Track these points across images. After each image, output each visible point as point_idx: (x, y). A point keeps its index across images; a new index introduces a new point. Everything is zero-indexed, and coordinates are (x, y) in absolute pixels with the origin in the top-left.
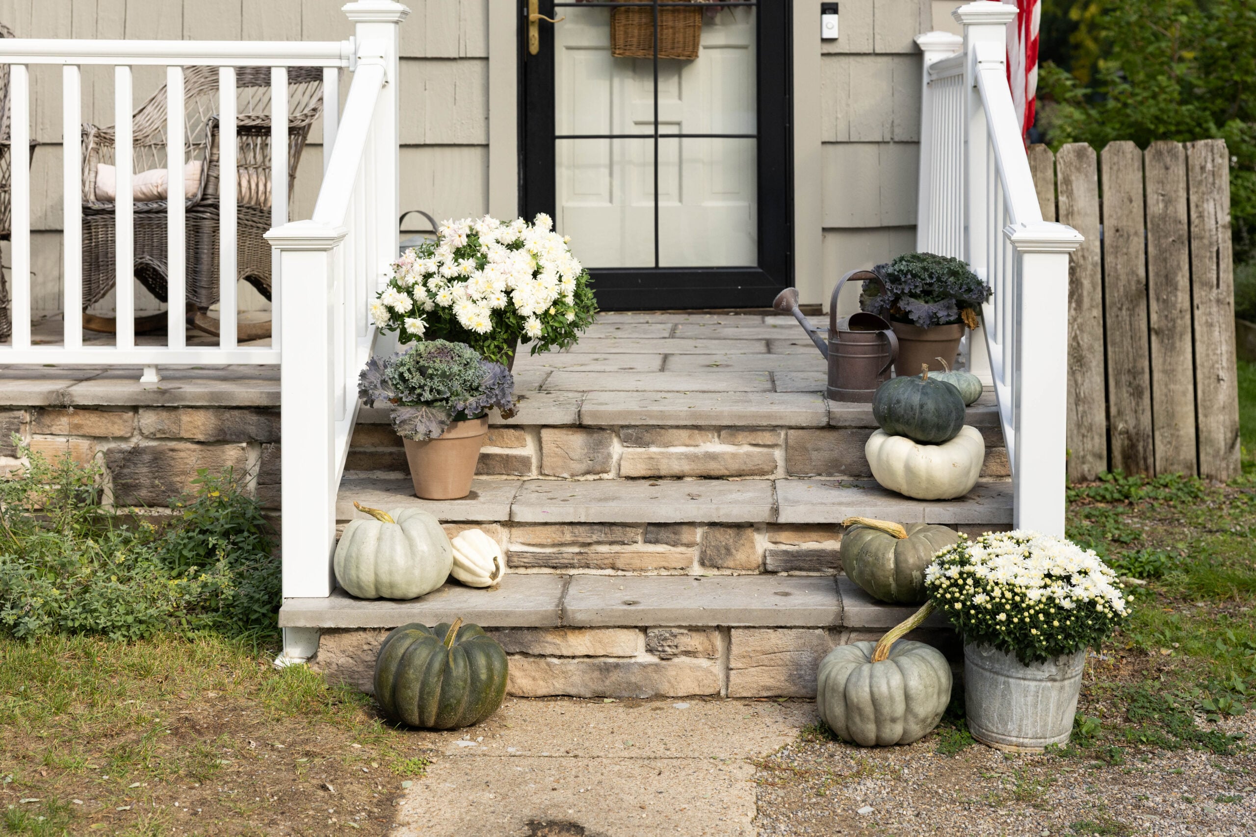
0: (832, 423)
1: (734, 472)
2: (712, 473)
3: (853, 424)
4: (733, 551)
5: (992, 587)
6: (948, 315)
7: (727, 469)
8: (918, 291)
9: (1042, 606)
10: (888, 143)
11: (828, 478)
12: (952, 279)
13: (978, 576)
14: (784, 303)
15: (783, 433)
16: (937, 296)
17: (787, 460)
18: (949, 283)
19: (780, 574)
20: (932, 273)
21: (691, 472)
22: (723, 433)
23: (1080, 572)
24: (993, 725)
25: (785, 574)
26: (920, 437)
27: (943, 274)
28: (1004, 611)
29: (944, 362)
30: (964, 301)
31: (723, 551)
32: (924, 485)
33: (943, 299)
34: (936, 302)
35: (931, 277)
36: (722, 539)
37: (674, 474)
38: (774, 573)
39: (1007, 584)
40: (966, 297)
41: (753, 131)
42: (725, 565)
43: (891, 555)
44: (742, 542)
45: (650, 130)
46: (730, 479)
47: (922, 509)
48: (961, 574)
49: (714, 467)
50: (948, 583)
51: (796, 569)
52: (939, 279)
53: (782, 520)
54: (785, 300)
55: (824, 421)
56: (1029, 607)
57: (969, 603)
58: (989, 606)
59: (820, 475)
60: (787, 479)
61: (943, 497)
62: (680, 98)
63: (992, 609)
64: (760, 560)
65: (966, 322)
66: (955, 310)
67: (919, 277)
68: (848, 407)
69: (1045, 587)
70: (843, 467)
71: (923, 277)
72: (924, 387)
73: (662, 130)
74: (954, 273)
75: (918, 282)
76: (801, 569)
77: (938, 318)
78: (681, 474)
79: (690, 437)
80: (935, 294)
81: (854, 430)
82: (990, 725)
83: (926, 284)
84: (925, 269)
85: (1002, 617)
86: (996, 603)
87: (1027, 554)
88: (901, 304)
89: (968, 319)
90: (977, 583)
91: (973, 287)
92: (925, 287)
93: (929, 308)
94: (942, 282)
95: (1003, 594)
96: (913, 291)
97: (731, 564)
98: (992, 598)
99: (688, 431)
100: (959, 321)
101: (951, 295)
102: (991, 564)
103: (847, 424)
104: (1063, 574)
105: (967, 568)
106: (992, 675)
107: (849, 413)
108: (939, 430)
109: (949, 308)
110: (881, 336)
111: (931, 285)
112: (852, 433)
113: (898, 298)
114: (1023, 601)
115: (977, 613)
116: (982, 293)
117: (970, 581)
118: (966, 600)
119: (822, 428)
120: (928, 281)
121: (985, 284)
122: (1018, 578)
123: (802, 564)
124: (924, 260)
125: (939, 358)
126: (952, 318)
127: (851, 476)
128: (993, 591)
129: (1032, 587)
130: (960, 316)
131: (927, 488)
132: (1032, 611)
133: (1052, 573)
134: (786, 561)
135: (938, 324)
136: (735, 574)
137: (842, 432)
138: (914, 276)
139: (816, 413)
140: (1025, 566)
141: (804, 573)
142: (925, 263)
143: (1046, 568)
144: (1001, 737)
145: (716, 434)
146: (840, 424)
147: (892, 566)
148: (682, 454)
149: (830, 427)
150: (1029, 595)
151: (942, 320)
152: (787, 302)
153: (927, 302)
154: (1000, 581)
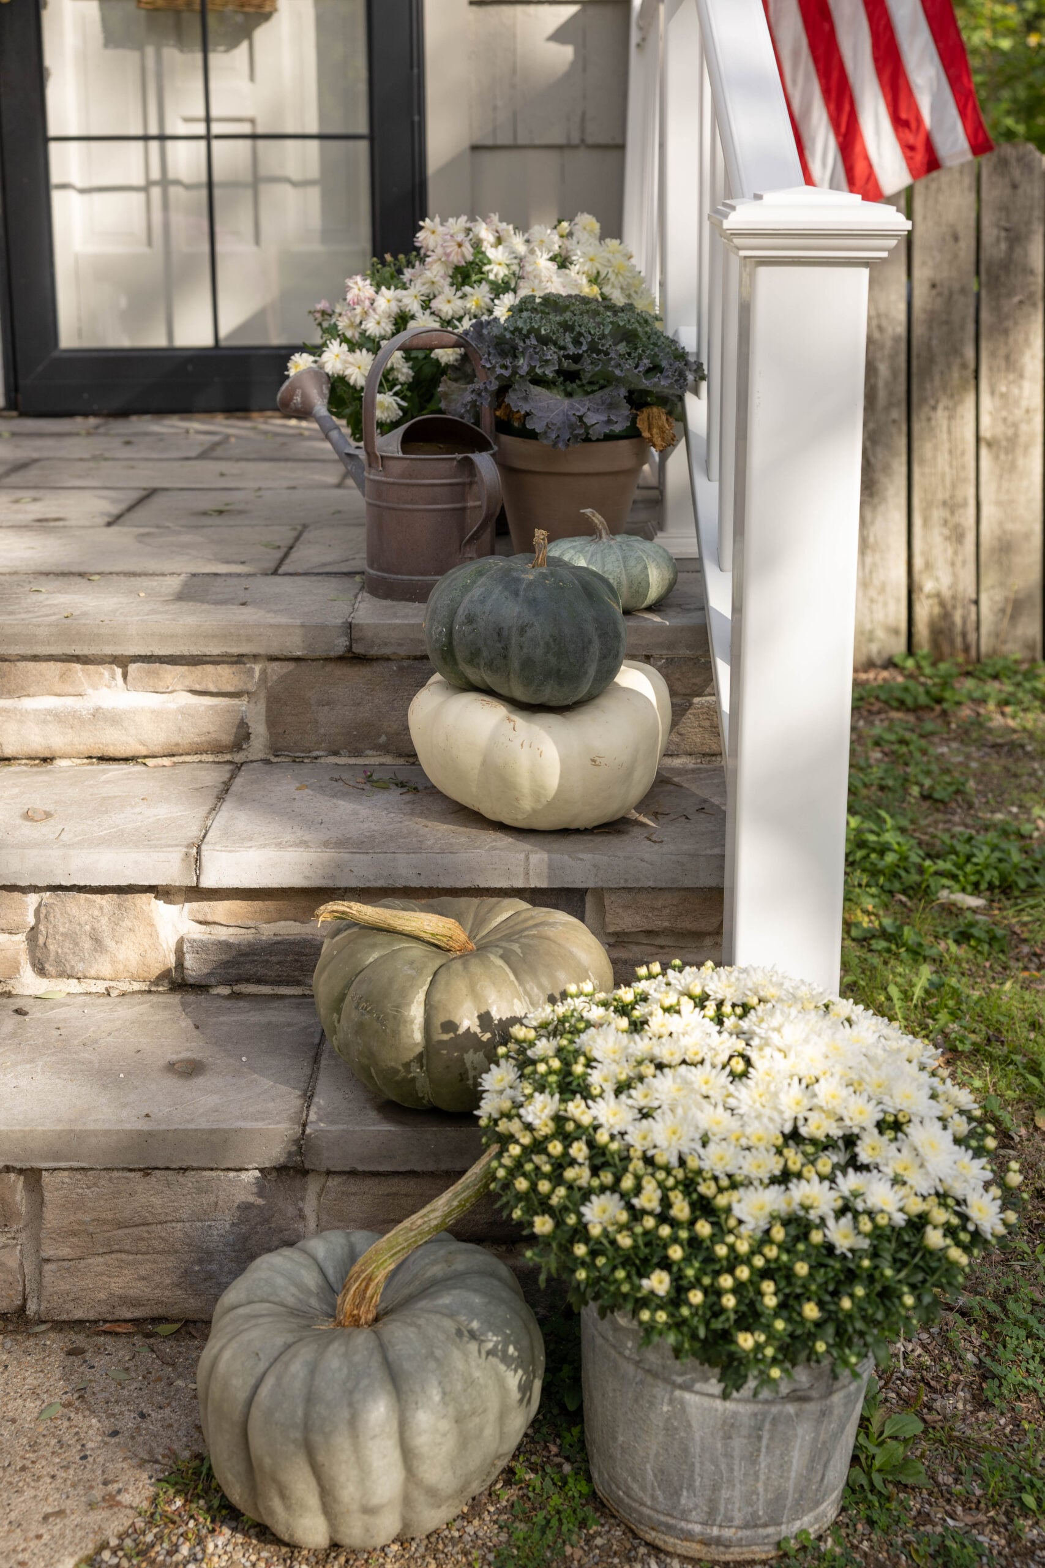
0: (358, 649)
1: (157, 749)
2: (111, 751)
3: (402, 651)
4: (109, 942)
5: (638, 1178)
6: (609, 422)
7: (142, 743)
8: (550, 372)
9: (772, 1252)
10: (575, 147)
11: (352, 761)
12: (622, 348)
13: (602, 1137)
14: (298, 399)
15: (257, 668)
16: (591, 383)
17: (272, 722)
18: (613, 355)
19: (215, 991)
20: (580, 334)
21: (68, 750)
22: (133, 668)
23: (881, 1126)
24: (643, 1488)
25: (225, 991)
26: (519, 693)
27: (603, 336)
28: (666, 1264)
29: (598, 519)
30: (646, 393)
31: (87, 944)
32: (527, 804)
33: (602, 388)
34: (587, 393)
35: (577, 343)
36: (83, 919)
37: (33, 755)
38: (200, 988)
39: (682, 1162)
40: (646, 383)
41: (363, 128)
42: (93, 973)
43: (416, 1012)
44: (127, 923)
45: (200, 129)
46: (148, 761)
47: (522, 856)
48: (559, 1119)
49: (117, 741)
50: (526, 1140)
51: (248, 980)
52: (593, 348)
53: (208, 882)
54: (298, 392)
55: (340, 644)
56: (735, 1260)
57: (571, 1220)
58: (625, 1241)
59: (336, 753)
60: (267, 762)
61: (574, 826)
62: (252, 77)
63: (635, 1247)
64: (171, 961)
65: (646, 434)
66: (625, 410)
67: (555, 344)
68: (395, 616)
69: (784, 1178)
70: (383, 739)
71: (562, 343)
72: (531, 583)
73: (217, 128)
74: (629, 337)
75: (551, 353)
76: (259, 981)
77: (587, 428)
78: (47, 754)
79: (62, 676)
80: (586, 377)
81: (405, 663)
82: (635, 1486)
83: (567, 357)
84: (567, 327)
85: (659, 1282)
86: (646, 1233)
87: (739, 1065)
88: (513, 399)
89: (650, 430)
90: (599, 1158)
91: (664, 364)
92: (565, 363)
93: (572, 407)
94: (599, 352)
95: (666, 1204)
96: (539, 371)
97: (106, 970)
98: (637, 1214)
99: (59, 664)
100: (633, 433)
101: (618, 380)
102: (638, 1096)
103: (387, 651)
104: (836, 1132)
105: (576, 1108)
106: (640, 1375)
107: (395, 627)
108: (560, 684)
109: (612, 406)
110: (468, 466)
111: (576, 359)
112: (401, 669)
113: (504, 388)
114: (720, 1231)
115: (594, 1253)
116: (682, 376)
117: (579, 1150)
118: (565, 1209)
119: (340, 659)
120: (572, 350)
121: (692, 359)
122: (712, 1146)
123: (261, 971)
124: (566, 308)
125: (588, 511)
126: (618, 428)
127: (400, 756)
128: (638, 1190)
129: (748, 1183)
130: (634, 422)
131: (534, 811)
132: (743, 1273)
133: (804, 1131)
134: (226, 964)
135: (587, 439)
136: (114, 993)
137: (378, 667)
138: (544, 341)
139: (323, 627)
140: (732, 1102)
141: (266, 990)
142: (568, 315)
143: (789, 1115)
144: (663, 1518)
145: (119, 671)
146: (374, 652)
147: (418, 1036)
148: (49, 712)
149: (353, 658)
150: (738, 1211)
151: (597, 432)
152: (304, 396)
153: (569, 395)
154: (660, 1159)
